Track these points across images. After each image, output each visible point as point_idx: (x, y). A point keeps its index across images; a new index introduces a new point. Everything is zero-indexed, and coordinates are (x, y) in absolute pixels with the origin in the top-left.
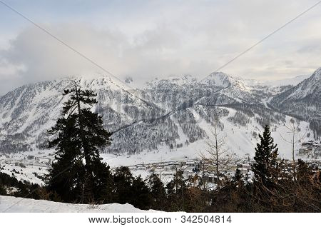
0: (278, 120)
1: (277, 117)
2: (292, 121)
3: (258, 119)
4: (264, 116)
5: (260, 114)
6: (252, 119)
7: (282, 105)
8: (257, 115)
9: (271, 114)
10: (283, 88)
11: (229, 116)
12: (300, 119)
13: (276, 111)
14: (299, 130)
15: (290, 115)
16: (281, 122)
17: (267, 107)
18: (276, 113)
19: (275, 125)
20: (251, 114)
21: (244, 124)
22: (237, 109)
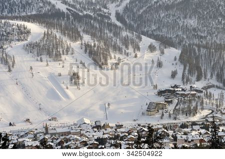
0: (127, 47)
1: (126, 42)
2: (152, 48)
3: (87, 46)
4: (100, 38)
5: (93, 35)
6: (76, 45)
7: (141, 16)
8: (87, 38)
9: (116, 34)
11: (29, 39)
12: (166, 43)
13: (130, 28)
14: (160, 65)
15: (150, 36)
16: (130, 50)
17: (113, 19)
18: (124, 34)
19: (118, 56)
20: (75, 36)
21: (57, 57)
22: (49, 25)
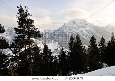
10: (54, 31)
